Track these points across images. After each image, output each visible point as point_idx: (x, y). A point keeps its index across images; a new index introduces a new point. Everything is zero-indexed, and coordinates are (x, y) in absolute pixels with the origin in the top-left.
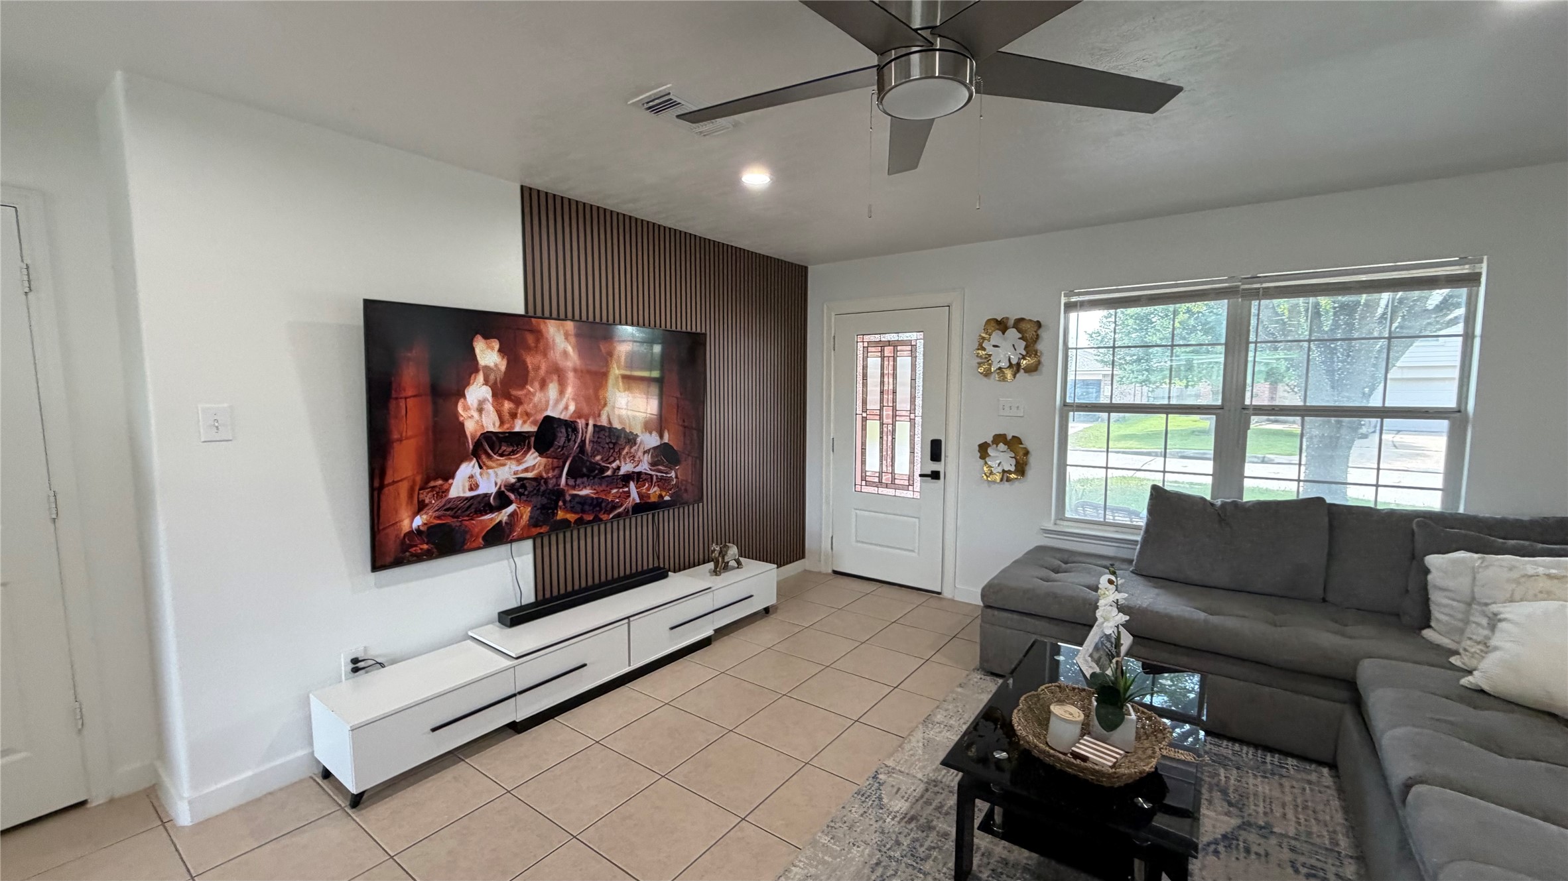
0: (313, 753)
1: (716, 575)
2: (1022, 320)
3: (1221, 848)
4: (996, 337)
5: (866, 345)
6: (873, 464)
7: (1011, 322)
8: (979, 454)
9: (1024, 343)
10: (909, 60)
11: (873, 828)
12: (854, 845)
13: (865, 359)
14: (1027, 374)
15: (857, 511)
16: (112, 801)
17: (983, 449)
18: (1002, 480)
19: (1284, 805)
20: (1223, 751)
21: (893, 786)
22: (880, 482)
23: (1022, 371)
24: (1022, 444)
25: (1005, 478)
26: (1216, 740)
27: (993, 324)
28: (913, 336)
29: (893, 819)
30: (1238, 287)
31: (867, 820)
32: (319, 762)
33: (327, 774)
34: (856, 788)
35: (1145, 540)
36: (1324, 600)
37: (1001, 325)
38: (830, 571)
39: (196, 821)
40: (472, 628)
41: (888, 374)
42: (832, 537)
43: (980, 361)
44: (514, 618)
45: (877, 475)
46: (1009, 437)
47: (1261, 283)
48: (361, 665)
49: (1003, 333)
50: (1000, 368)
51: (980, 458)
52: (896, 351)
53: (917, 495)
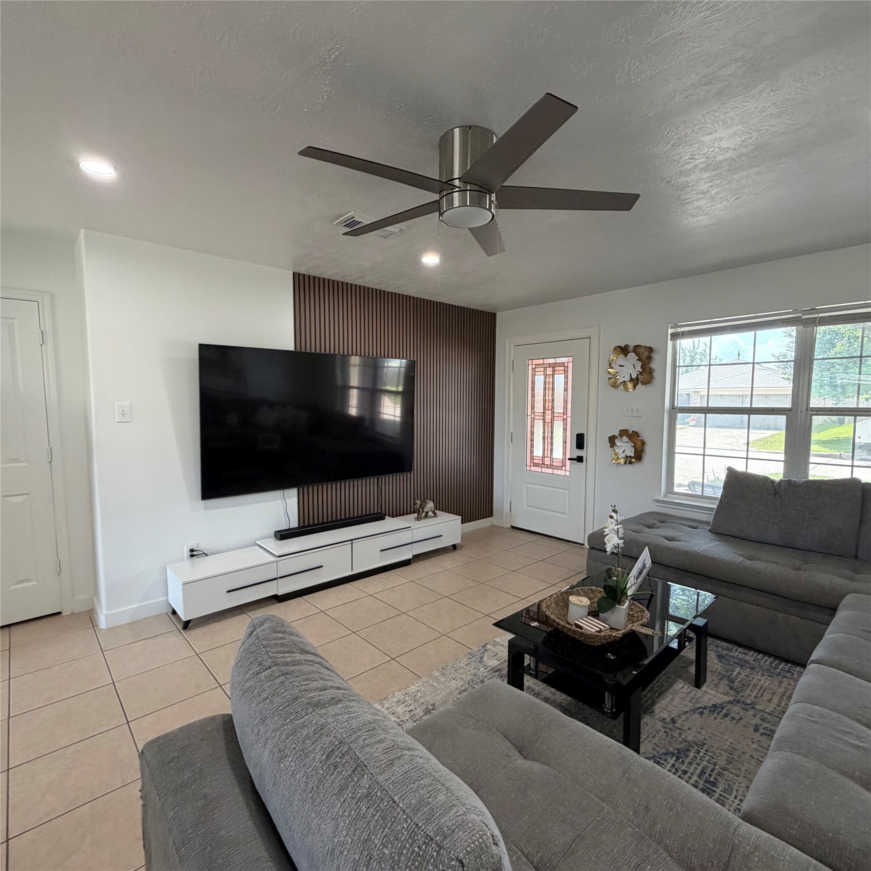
0: (168, 600)
1: (418, 520)
2: (638, 346)
3: (706, 712)
4: (621, 359)
5: (534, 366)
6: (538, 452)
7: (631, 349)
8: (609, 444)
9: (641, 363)
10: (453, 195)
11: (470, 673)
12: (454, 679)
13: (533, 376)
14: (644, 386)
15: (529, 485)
16: (73, 614)
17: (612, 440)
18: (625, 463)
19: (773, 694)
20: (747, 658)
21: (493, 652)
22: (543, 464)
23: (640, 383)
24: (639, 436)
25: (628, 462)
26: (746, 651)
27: (619, 349)
28: (565, 360)
29: (485, 669)
30: (800, 317)
31: (468, 668)
32: (171, 605)
33: (174, 612)
34: (470, 651)
35: (719, 507)
36: (856, 557)
37: (624, 350)
38: (509, 526)
39: (108, 627)
40: (259, 539)
41: (549, 387)
42: (511, 503)
43: (610, 376)
44: (283, 535)
45: (541, 459)
46: (630, 432)
47: (818, 313)
48: (195, 553)
49: (626, 357)
50: (624, 382)
51: (610, 446)
52: (554, 371)
53: (568, 474)
